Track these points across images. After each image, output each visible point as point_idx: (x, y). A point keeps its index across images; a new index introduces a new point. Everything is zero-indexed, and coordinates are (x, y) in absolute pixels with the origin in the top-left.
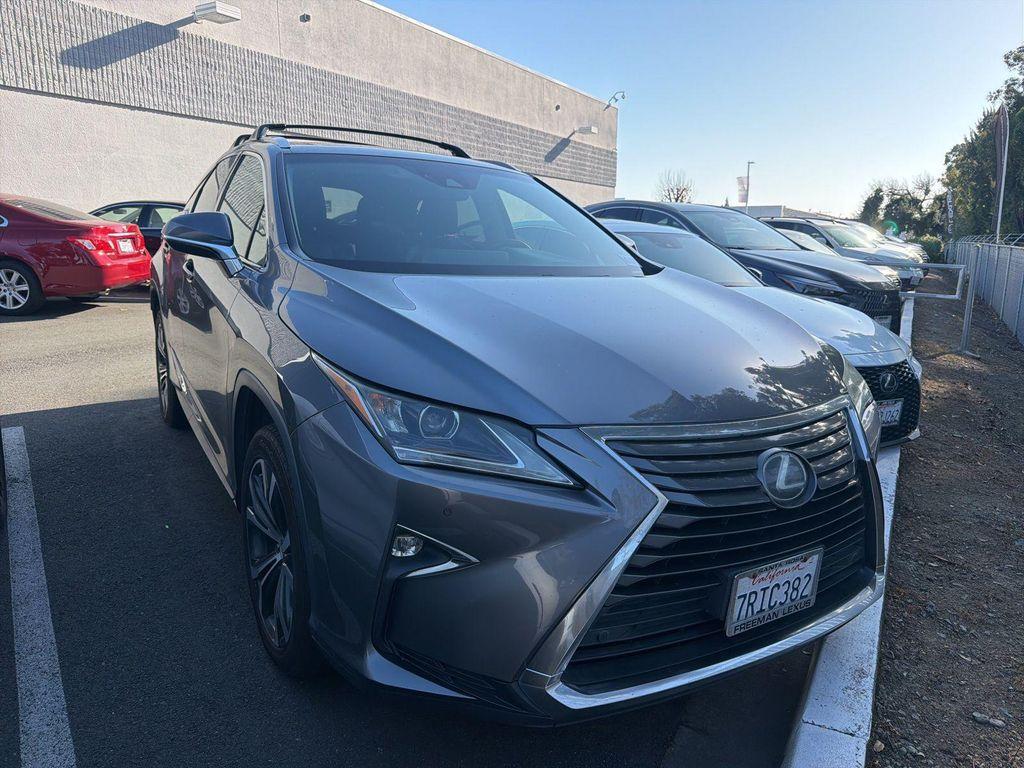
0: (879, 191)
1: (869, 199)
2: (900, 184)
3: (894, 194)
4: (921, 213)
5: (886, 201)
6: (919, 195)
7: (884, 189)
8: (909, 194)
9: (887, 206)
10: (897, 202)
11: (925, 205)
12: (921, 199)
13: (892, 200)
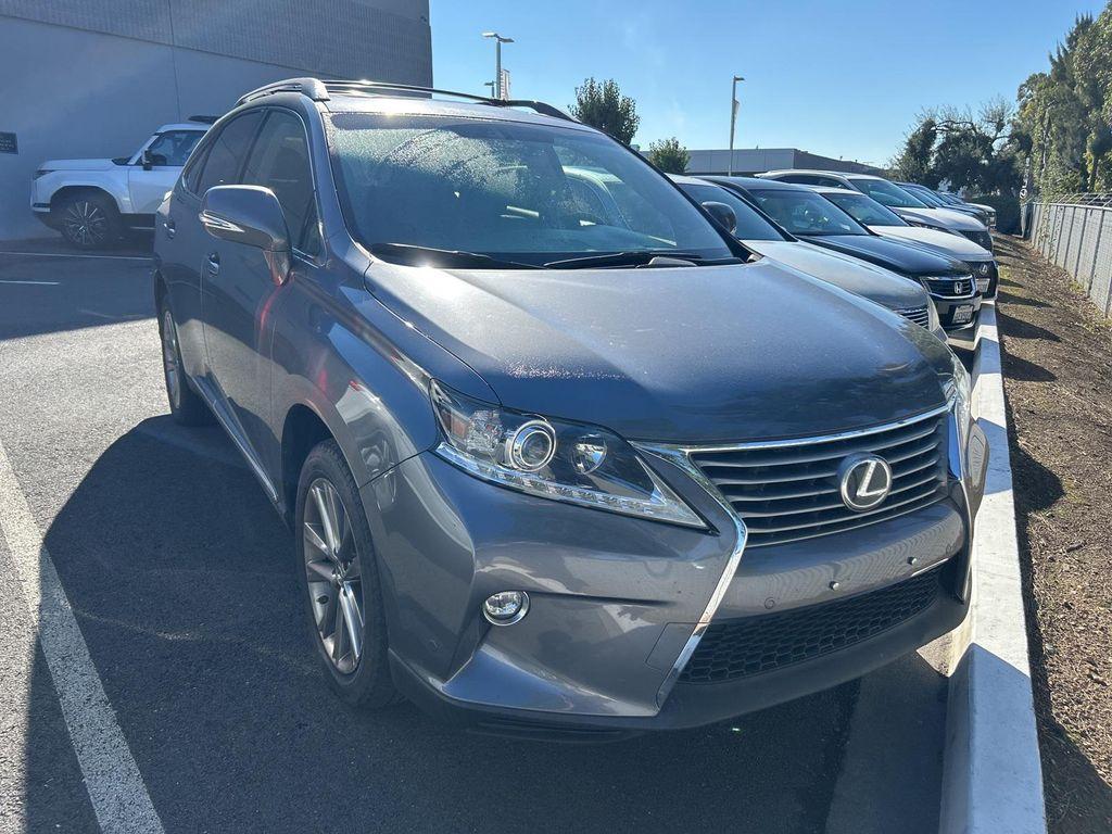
0: (931, 124)
1: (914, 136)
2: (961, 113)
3: (953, 130)
4: (989, 157)
5: (940, 139)
6: (990, 130)
7: (938, 121)
8: (974, 129)
9: (942, 147)
10: (957, 141)
11: (996, 145)
12: (992, 136)
13: (947, 138)
